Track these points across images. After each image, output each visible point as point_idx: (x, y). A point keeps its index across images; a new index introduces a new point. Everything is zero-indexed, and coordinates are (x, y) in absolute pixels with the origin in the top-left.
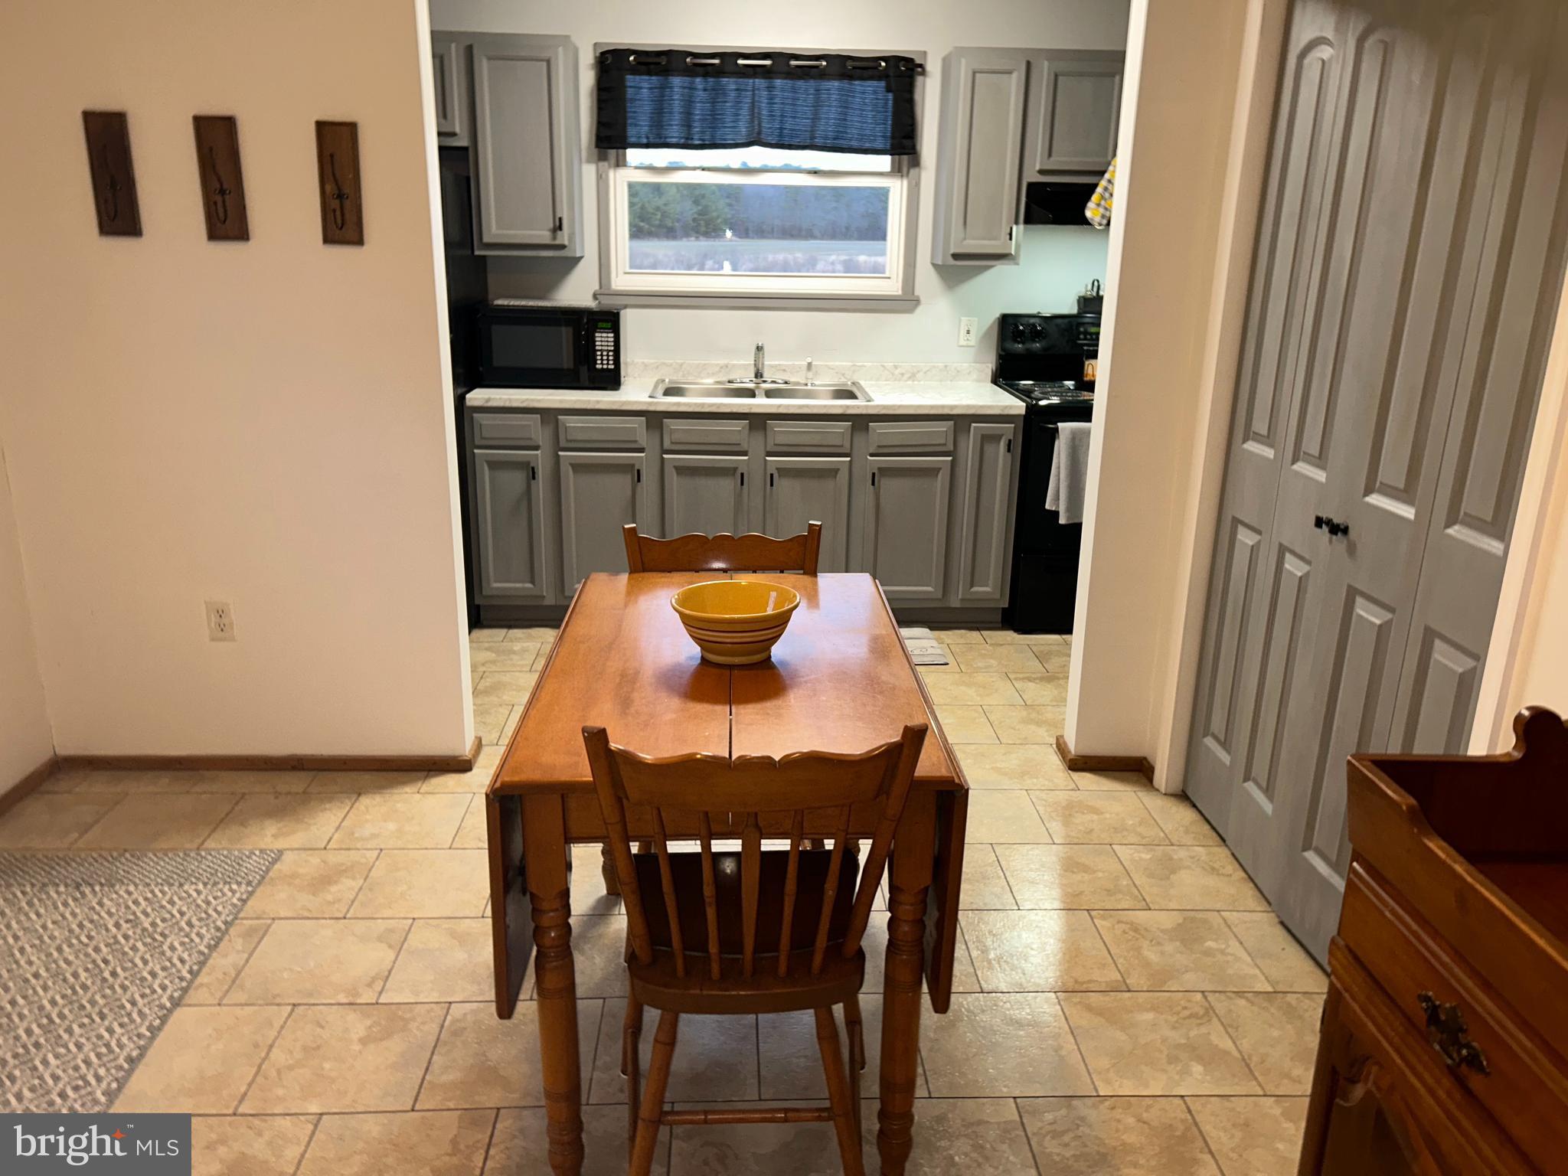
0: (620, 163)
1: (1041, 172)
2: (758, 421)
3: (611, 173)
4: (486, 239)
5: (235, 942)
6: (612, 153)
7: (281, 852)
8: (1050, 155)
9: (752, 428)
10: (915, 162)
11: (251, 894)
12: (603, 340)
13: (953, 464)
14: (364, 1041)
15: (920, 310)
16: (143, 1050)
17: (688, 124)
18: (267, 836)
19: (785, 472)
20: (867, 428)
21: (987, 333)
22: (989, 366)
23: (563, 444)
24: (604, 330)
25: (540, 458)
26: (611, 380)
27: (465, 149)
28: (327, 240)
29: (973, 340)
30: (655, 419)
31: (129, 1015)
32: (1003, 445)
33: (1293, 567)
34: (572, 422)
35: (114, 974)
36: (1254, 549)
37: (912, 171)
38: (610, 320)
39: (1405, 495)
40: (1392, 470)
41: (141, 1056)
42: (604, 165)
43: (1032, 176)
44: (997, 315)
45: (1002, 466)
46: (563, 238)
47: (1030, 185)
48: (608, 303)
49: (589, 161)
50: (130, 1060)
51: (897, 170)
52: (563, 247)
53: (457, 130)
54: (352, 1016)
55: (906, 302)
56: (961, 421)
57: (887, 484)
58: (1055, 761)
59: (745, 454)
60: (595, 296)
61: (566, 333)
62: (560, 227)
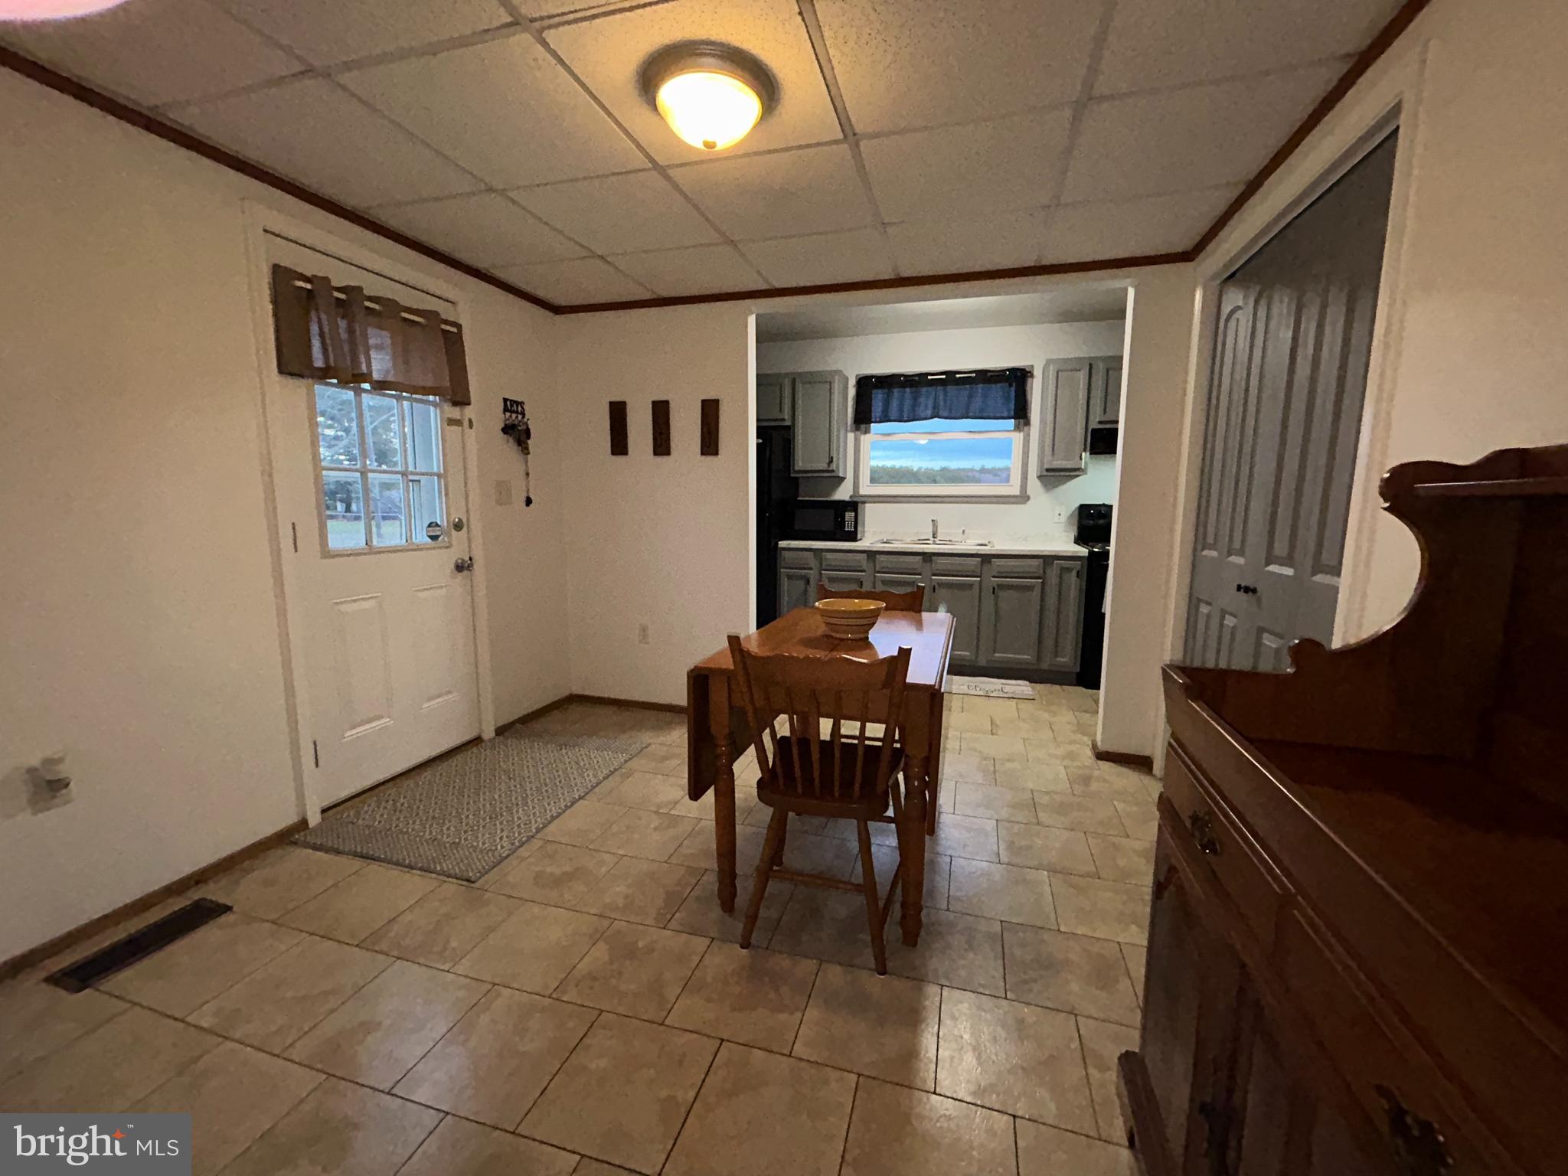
0: (867, 431)
1: (1100, 423)
2: (927, 557)
3: (862, 437)
4: (796, 468)
5: (616, 777)
6: (863, 426)
7: (650, 744)
8: (1105, 412)
9: (924, 561)
10: (1028, 423)
11: (630, 759)
12: (849, 516)
13: (1043, 583)
14: (655, 829)
15: (1029, 503)
16: (559, 815)
17: (901, 410)
18: (647, 737)
19: (941, 584)
20: (990, 562)
21: (1071, 516)
22: (1072, 534)
23: (824, 567)
24: (851, 511)
25: (813, 575)
26: (853, 537)
27: (788, 427)
28: (703, 453)
29: (1063, 518)
30: (871, 555)
31: (559, 799)
32: (1074, 573)
33: (1230, 621)
34: (829, 556)
35: (560, 782)
36: (1209, 616)
37: (1026, 428)
38: (853, 505)
39: (1288, 561)
40: (1281, 548)
41: (557, 817)
42: (858, 433)
43: (1094, 424)
44: (1078, 505)
45: (1074, 586)
46: (834, 466)
47: (1094, 431)
48: (855, 499)
49: (851, 431)
50: (552, 816)
51: (1017, 428)
52: (833, 471)
53: (786, 417)
54: (654, 816)
55: (1023, 498)
56: (1048, 560)
57: (1002, 594)
58: (1089, 752)
59: (919, 574)
60: (851, 497)
61: (831, 513)
62: (831, 461)
